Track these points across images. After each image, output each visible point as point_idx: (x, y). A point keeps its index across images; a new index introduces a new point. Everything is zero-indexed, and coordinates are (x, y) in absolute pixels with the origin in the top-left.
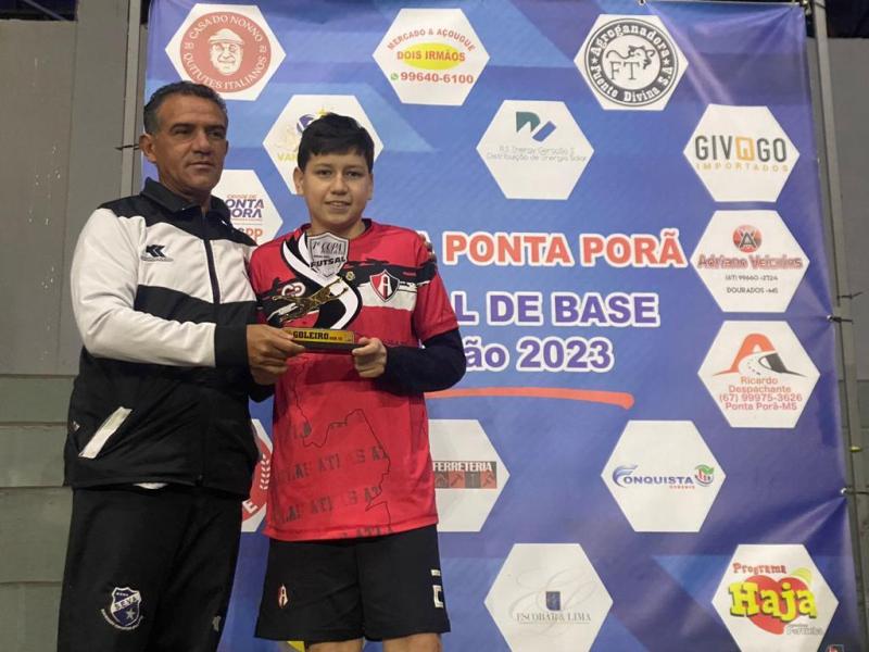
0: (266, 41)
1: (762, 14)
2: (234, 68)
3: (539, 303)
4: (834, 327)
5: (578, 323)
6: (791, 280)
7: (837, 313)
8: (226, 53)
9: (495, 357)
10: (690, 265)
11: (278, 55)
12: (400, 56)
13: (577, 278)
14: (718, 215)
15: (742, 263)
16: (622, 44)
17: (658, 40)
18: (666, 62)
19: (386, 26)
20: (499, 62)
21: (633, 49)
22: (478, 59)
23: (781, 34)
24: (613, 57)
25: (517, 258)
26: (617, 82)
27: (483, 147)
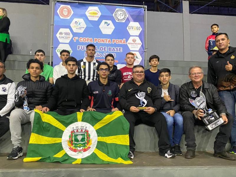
0: (71, 11)
1: (138, 9)
2: (66, 14)
3: (106, 48)
4: (144, 52)
5: (112, 51)
6: (140, 46)
7: (145, 51)
8: (65, 12)
9: (101, 55)
10: (127, 44)
11: (72, 12)
13: (112, 45)
14: (131, 37)
15: (133, 44)
16: (119, 13)
17: (124, 12)
18: (125, 15)
19: (87, 9)
20: (103, 15)
21: (121, 13)
22: (100, 14)
23: (141, 12)
24: (118, 15)
25: (104, 42)
26: (118, 18)
27: (100, 27)
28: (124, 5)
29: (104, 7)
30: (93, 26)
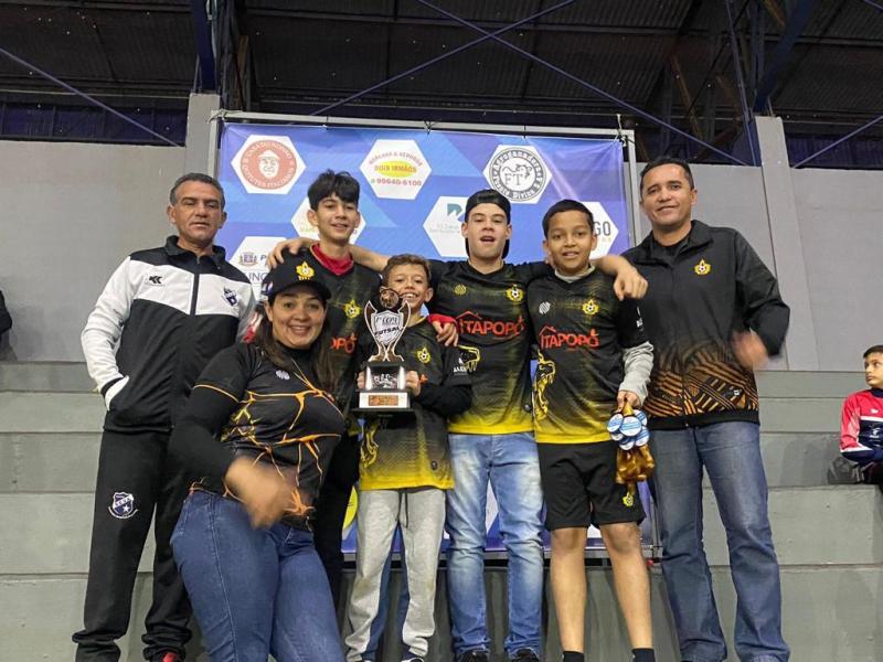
0: (294, 159)
1: (598, 146)
2: (274, 175)
8: (269, 165)
11: (301, 166)
12: (377, 168)
16: (512, 163)
17: (533, 161)
18: (539, 174)
19: (368, 150)
20: (435, 174)
21: (519, 166)
22: (424, 171)
23: (609, 157)
24: (507, 171)
26: (509, 186)
27: (427, 226)
28: (530, 129)
29: (443, 137)
30: (394, 225)
